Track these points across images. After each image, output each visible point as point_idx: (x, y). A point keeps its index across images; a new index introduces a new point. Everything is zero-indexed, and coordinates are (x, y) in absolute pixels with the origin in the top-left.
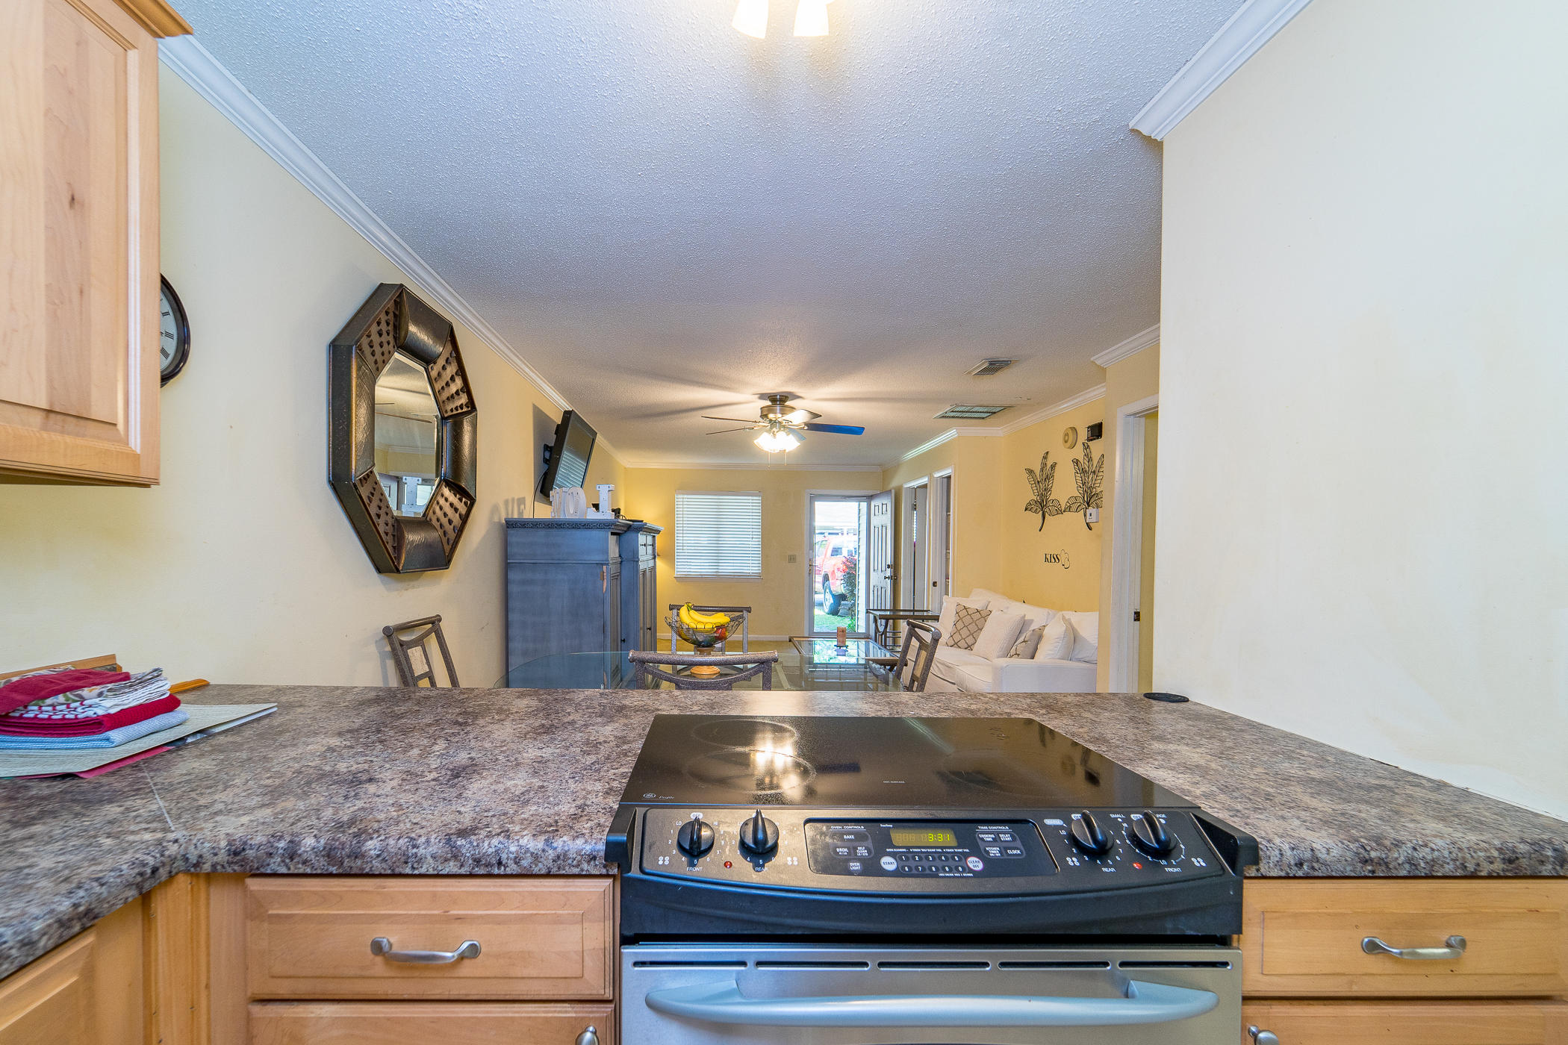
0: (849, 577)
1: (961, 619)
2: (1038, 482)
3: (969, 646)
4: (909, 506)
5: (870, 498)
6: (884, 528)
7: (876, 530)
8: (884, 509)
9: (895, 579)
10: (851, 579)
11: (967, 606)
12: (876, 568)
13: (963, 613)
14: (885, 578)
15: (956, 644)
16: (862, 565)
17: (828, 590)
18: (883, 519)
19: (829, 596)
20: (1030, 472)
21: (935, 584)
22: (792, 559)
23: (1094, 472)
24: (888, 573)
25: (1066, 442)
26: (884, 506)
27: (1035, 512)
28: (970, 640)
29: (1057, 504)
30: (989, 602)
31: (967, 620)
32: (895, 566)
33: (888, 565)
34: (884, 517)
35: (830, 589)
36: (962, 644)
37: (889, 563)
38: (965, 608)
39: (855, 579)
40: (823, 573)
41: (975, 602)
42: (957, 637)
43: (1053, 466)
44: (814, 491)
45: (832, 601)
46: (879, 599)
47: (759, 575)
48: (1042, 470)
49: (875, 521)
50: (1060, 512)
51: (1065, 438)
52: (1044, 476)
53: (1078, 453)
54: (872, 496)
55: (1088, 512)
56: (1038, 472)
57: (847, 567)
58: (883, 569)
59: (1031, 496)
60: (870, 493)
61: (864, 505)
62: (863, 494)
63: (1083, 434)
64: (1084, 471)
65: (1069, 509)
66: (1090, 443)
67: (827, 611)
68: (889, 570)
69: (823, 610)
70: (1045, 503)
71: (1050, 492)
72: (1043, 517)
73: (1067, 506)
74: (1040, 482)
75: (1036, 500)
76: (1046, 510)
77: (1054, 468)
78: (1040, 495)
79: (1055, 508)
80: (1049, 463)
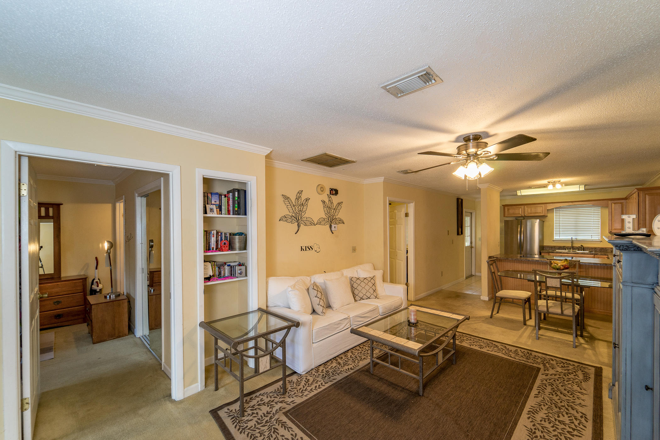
20: (287, 198)
23: (334, 209)
27: (291, 222)
29: (310, 220)
48: (297, 199)
50: (312, 224)
52: (299, 203)
53: (326, 198)
55: (333, 225)
59: (286, 212)
63: (327, 191)
64: (328, 207)
66: (332, 196)
70: (300, 218)
71: (305, 213)
72: (299, 226)
73: (318, 222)
74: (295, 206)
75: (291, 215)
76: (300, 222)
77: (308, 201)
78: (295, 213)
79: (310, 222)
80: (304, 197)
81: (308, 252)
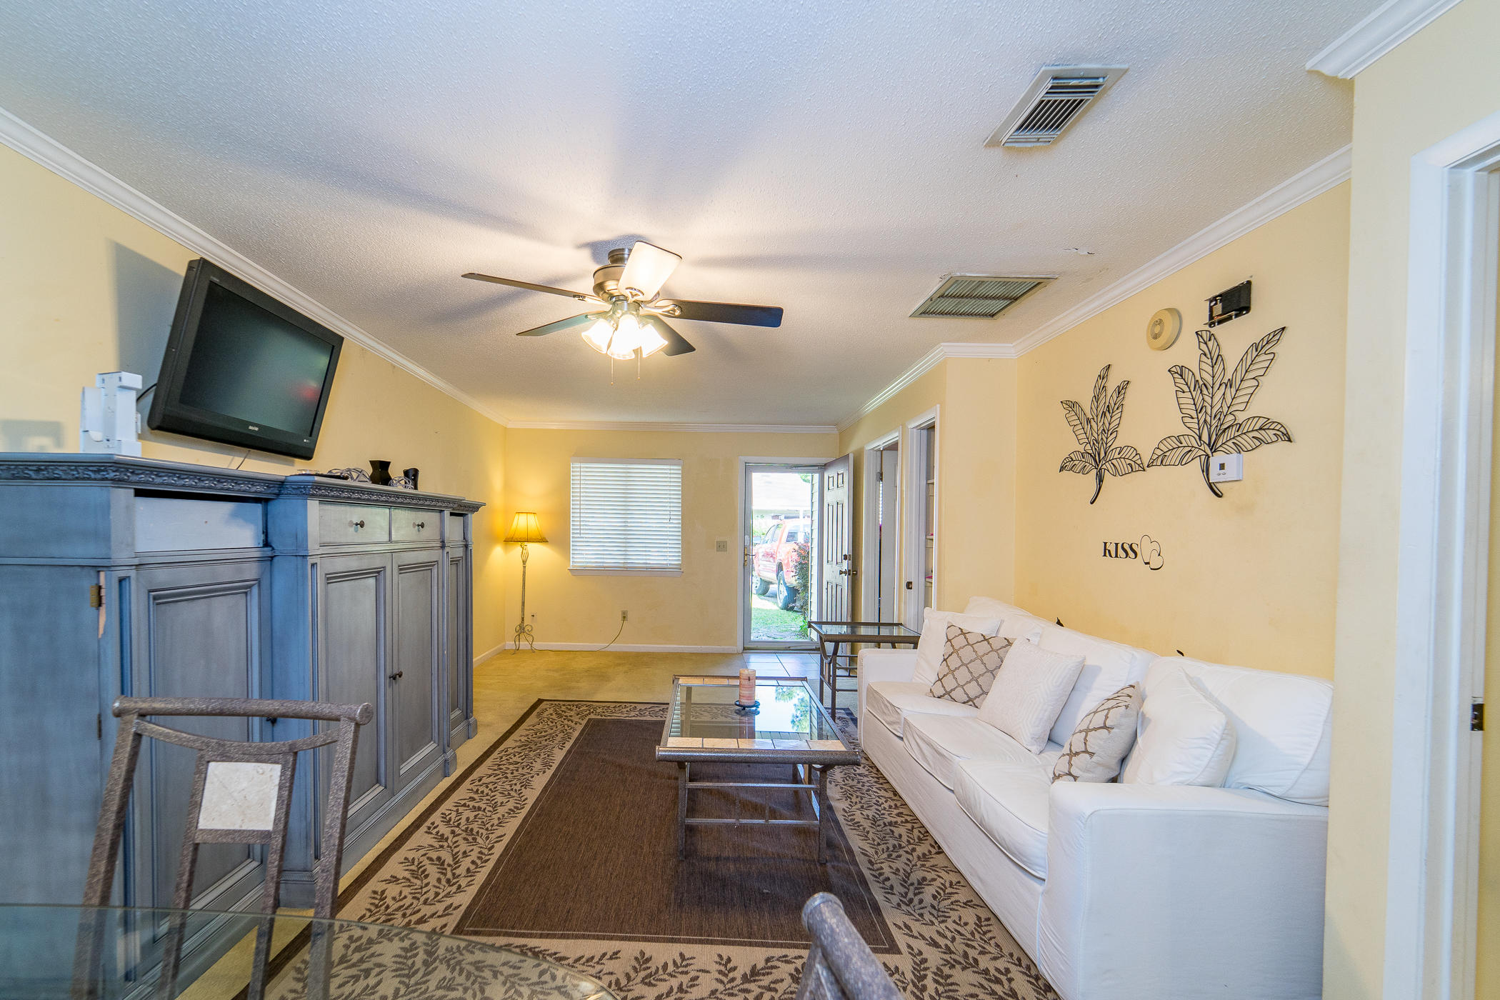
0: (802, 568)
1: (955, 651)
2: (1088, 421)
3: (970, 700)
4: (873, 476)
5: (824, 467)
6: (840, 506)
7: (830, 508)
8: (840, 481)
9: (854, 574)
10: (803, 569)
11: (966, 628)
12: (830, 559)
13: (959, 642)
14: (841, 573)
15: (948, 693)
16: (815, 554)
17: (782, 582)
18: (839, 494)
19: (783, 588)
20: (1071, 405)
21: (909, 585)
22: (722, 546)
23: (1230, 383)
24: (845, 566)
25: (1156, 337)
26: (840, 477)
27: (1083, 471)
28: (973, 690)
29: (1131, 454)
30: (1002, 621)
31: (967, 654)
32: (854, 557)
33: (845, 556)
34: (840, 490)
35: (784, 580)
36: (958, 694)
37: (845, 552)
38: (963, 633)
39: (807, 570)
40: (777, 561)
41: (980, 620)
42: (949, 683)
43: (1121, 390)
44: (748, 459)
45: (786, 594)
46: (834, 599)
47: (679, 567)
48: (1096, 398)
49: (829, 497)
50: (1137, 466)
51: (1152, 330)
52: (1101, 409)
53: (1187, 352)
54: (825, 465)
55: (1216, 460)
56: (1086, 402)
57: (800, 555)
58: (839, 560)
59: (1071, 443)
60: (823, 461)
61: (816, 476)
62: (814, 463)
63: (1197, 316)
64: (1201, 386)
65: (1160, 459)
66: (1217, 330)
67: (780, 605)
68: (845, 562)
69: (777, 603)
70: (1102, 455)
71: (1114, 435)
72: (1100, 480)
73: (1155, 457)
74: (1092, 421)
75: (1083, 451)
76: (1104, 467)
77: (1123, 391)
78: (1092, 443)
79: (1128, 462)
80: (1112, 384)
81: (1123, 564)
